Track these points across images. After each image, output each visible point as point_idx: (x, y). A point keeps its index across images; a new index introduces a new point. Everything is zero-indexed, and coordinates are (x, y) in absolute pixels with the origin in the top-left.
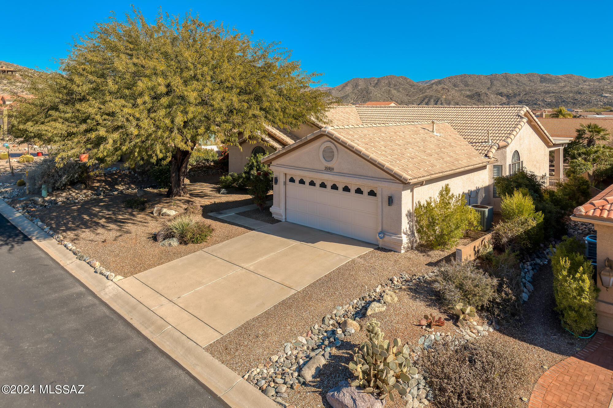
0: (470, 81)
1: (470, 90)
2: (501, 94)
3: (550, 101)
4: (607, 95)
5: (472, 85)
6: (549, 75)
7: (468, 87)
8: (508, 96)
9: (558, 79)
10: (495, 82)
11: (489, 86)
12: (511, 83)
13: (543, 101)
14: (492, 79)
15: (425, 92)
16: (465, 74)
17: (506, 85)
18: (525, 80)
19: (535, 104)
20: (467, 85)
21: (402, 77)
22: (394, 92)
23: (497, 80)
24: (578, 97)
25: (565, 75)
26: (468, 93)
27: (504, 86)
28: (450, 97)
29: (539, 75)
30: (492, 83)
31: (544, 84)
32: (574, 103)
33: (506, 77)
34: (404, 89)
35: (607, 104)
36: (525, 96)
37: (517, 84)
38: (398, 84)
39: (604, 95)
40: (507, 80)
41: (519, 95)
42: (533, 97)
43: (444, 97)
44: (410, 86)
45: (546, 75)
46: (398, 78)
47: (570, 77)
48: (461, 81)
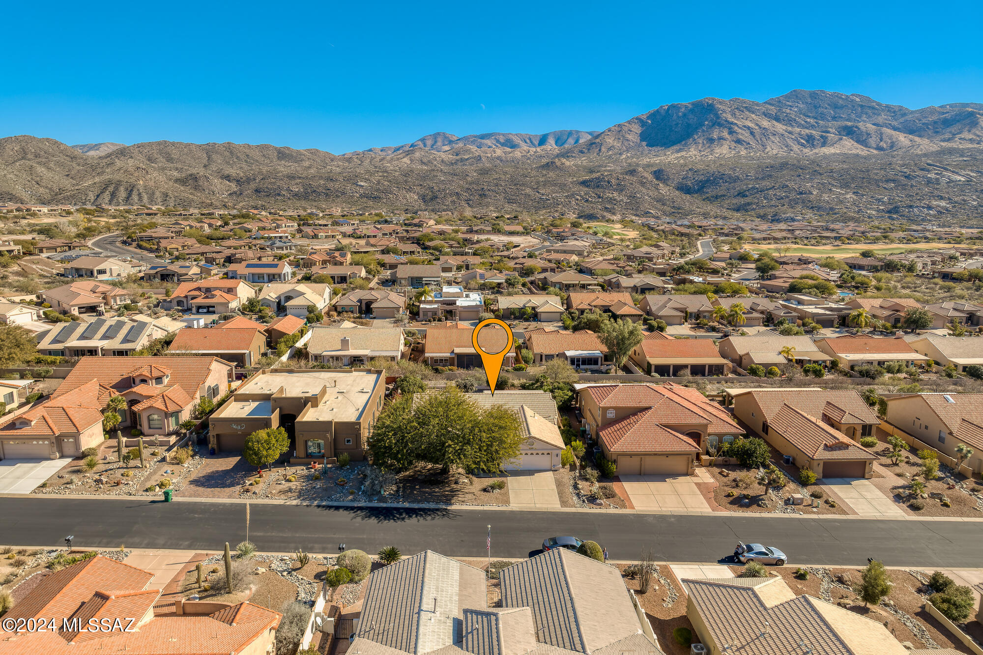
0: (175, 153)
1: (177, 169)
2: (228, 178)
3: (297, 190)
4: (362, 184)
5: (179, 160)
6: (288, 148)
7: (173, 163)
8: (238, 182)
9: (301, 155)
10: (214, 156)
11: (205, 161)
12: (238, 158)
13: (289, 190)
14: (210, 150)
15: (103, 173)
16: (165, 141)
17: (231, 162)
18: (256, 155)
19: (279, 195)
20: (170, 159)
21: (48, 140)
22: (40, 170)
23: (217, 153)
24: (330, 185)
25: (309, 150)
26: (176, 174)
27: (228, 163)
28: (152, 183)
29: (276, 148)
30: (209, 157)
31: (283, 162)
32: (327, 195)
33: (229, 148)
34: (57, 163)
35: (364, 197)
36: (262, 181)
37: (246, 161)
38: (42, 153)
39: (359, 184)
40: (231, 153)
41: (255, 179)
42: (274, 183)
43: (141, 182)
44: (68, 158)
45: (284, 148)
46: (41, 141)
47: (315, 152)
48: (160, 152)
